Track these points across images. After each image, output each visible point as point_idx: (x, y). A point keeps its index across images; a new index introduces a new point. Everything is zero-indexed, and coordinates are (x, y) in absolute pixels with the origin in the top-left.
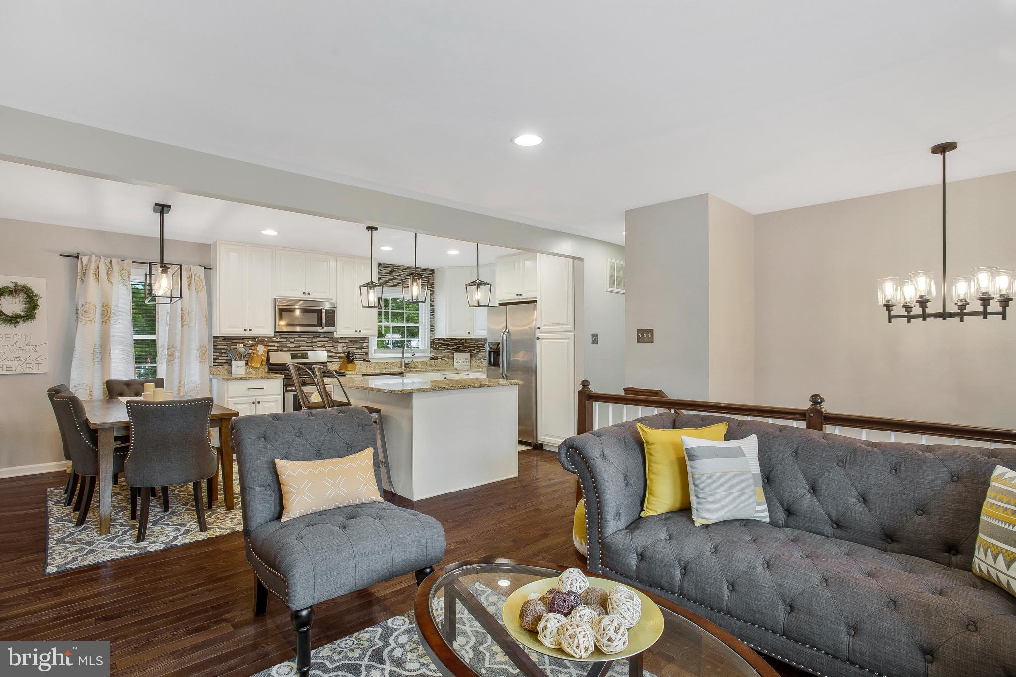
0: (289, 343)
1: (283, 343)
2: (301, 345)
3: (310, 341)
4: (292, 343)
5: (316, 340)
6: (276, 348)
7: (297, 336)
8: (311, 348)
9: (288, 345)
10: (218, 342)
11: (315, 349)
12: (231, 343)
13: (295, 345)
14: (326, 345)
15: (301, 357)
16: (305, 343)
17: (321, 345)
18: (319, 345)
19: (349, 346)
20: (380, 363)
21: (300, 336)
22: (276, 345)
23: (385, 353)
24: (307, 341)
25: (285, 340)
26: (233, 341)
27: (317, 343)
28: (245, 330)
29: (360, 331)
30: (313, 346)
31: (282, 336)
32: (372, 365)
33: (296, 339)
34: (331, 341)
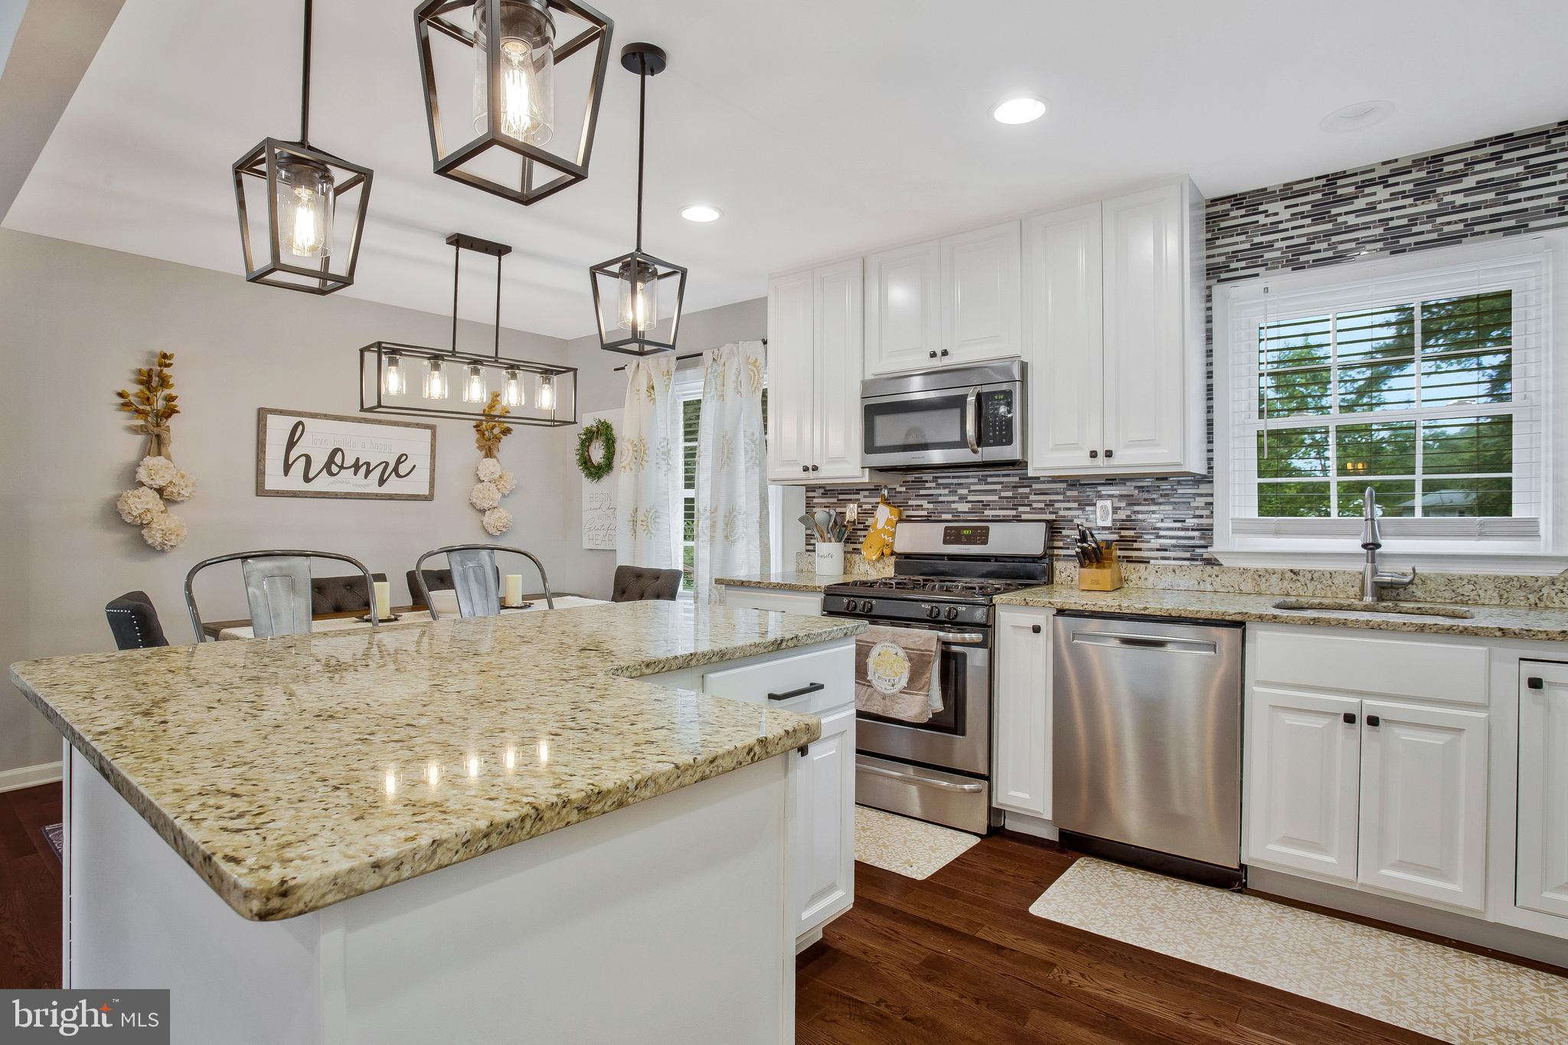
0: (956, 498)
1: (941, 499)
2: (986, 505)
3: (1010, 494)
4: (962, 498)
5: (1027, 490)
6: (925, 513)
7: (976, 480)
8: (1013, 513)
9: (953, 506)
10: (815, 500)
11: (1024, 517)
12: (835, 500)
13: (970, 505)
14: (1057, 505)
15: (970, 540)
16: (996, 498)
17: (1042, 505)
18: (1035, 505)
19: (1136, 508)
20: (1259, 575)
21: (983, 480)
22: (925, 503)
23: (1277, 533)
24: (1003, 494)
25: (946, 491)
26: (841, 497)
27: (1032, 497)
28: (806, 469)
29: (1109, 454)
30: (1021, 509)
31: (940, 481)
32: (1225, 578)
33: (973, 488)
34: (1075, 493)
